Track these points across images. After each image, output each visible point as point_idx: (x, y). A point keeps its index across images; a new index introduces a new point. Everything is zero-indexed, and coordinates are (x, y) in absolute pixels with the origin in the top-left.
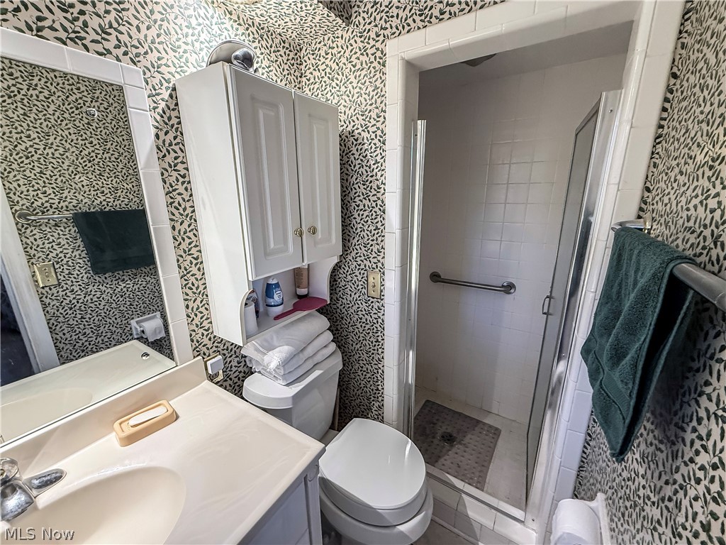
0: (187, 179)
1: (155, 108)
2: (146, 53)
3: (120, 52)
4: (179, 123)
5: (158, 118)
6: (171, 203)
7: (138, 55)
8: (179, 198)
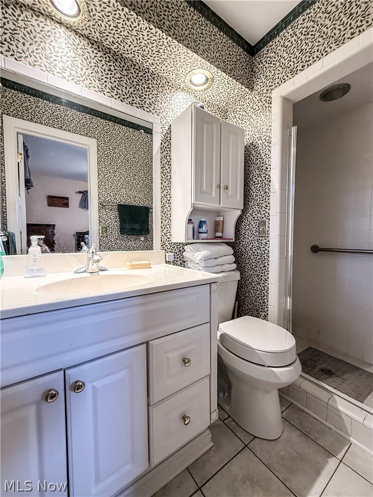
0: (170, 163)
1: (162, 133)
2: (163, 112)
3: (154, 111)
4: (170, 139)
5: (163, 136)
6: (163, 172)
7: (159, 113)
8: (166, 171)
